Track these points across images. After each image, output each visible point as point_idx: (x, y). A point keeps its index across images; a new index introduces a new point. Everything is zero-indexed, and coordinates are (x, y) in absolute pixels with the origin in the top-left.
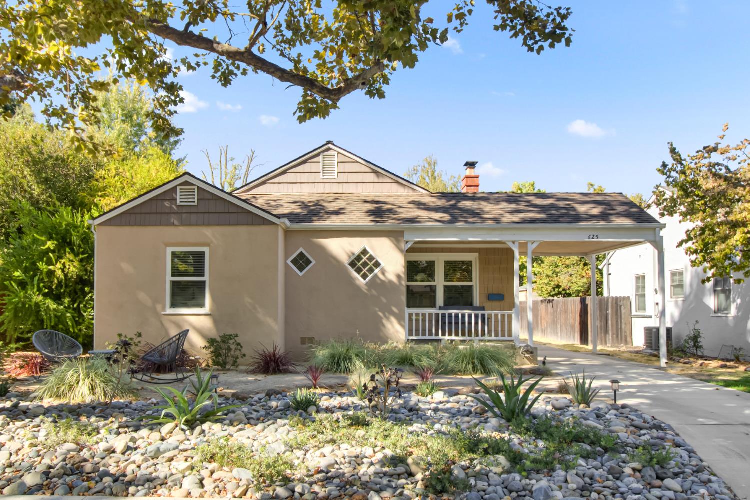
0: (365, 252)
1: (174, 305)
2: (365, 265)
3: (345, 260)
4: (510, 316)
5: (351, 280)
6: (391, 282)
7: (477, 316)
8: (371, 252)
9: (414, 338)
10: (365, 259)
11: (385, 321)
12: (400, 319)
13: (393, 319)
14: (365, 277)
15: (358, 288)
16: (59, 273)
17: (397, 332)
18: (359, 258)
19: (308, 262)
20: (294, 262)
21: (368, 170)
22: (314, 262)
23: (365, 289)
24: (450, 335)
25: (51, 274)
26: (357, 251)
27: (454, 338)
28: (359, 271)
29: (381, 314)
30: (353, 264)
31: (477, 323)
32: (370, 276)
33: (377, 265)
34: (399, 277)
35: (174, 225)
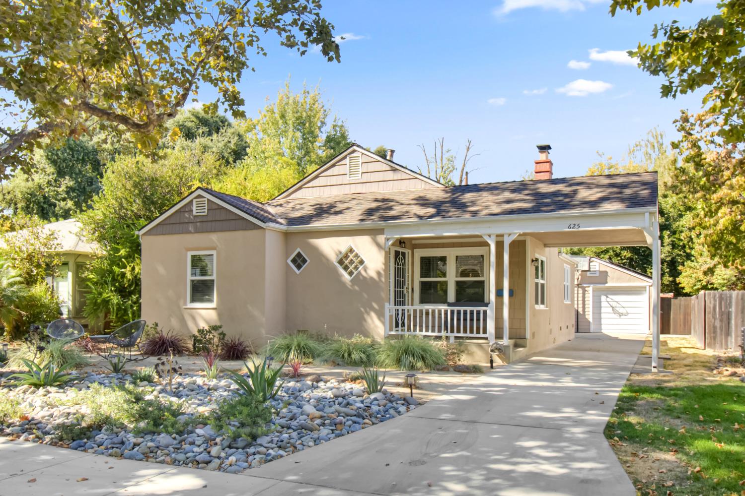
0: (351, 250)
1: (193, 300)
2: (352, 262)
3: (333, 258)
4: (485, 312)
5: (338, 276)
6: (372, 278)
7: (452, 312)
8: (356, 251)
9: (393, 333)
10: (351, 256)
11: (366, 316)
12: (380, 315)
13: (373, 314)
14: (351, 274)
15: (343, 284)
16: (129, 275)
17: (376, 327)
18: (346, 256)
19: (304, 261)
20: (294, 261)
21: (389, 168)
22: (309, 261)
23: (349, 284)
24: (427, 330)
25: (123, 275)
26: (344, 250)
27: (430, 333)
28: (346, 268)
29: (362, 309)
30: (341, 262)
31: (452, 319)
32: (355, 273)
33: (362, 262)
34: (379, 273)
35: (190, 232)
